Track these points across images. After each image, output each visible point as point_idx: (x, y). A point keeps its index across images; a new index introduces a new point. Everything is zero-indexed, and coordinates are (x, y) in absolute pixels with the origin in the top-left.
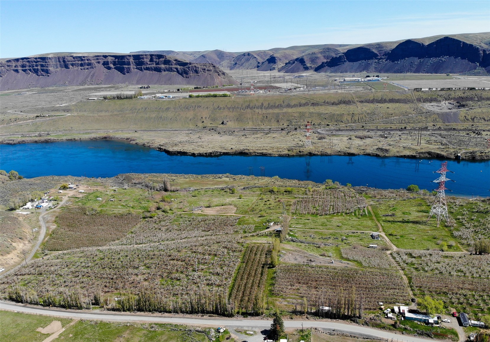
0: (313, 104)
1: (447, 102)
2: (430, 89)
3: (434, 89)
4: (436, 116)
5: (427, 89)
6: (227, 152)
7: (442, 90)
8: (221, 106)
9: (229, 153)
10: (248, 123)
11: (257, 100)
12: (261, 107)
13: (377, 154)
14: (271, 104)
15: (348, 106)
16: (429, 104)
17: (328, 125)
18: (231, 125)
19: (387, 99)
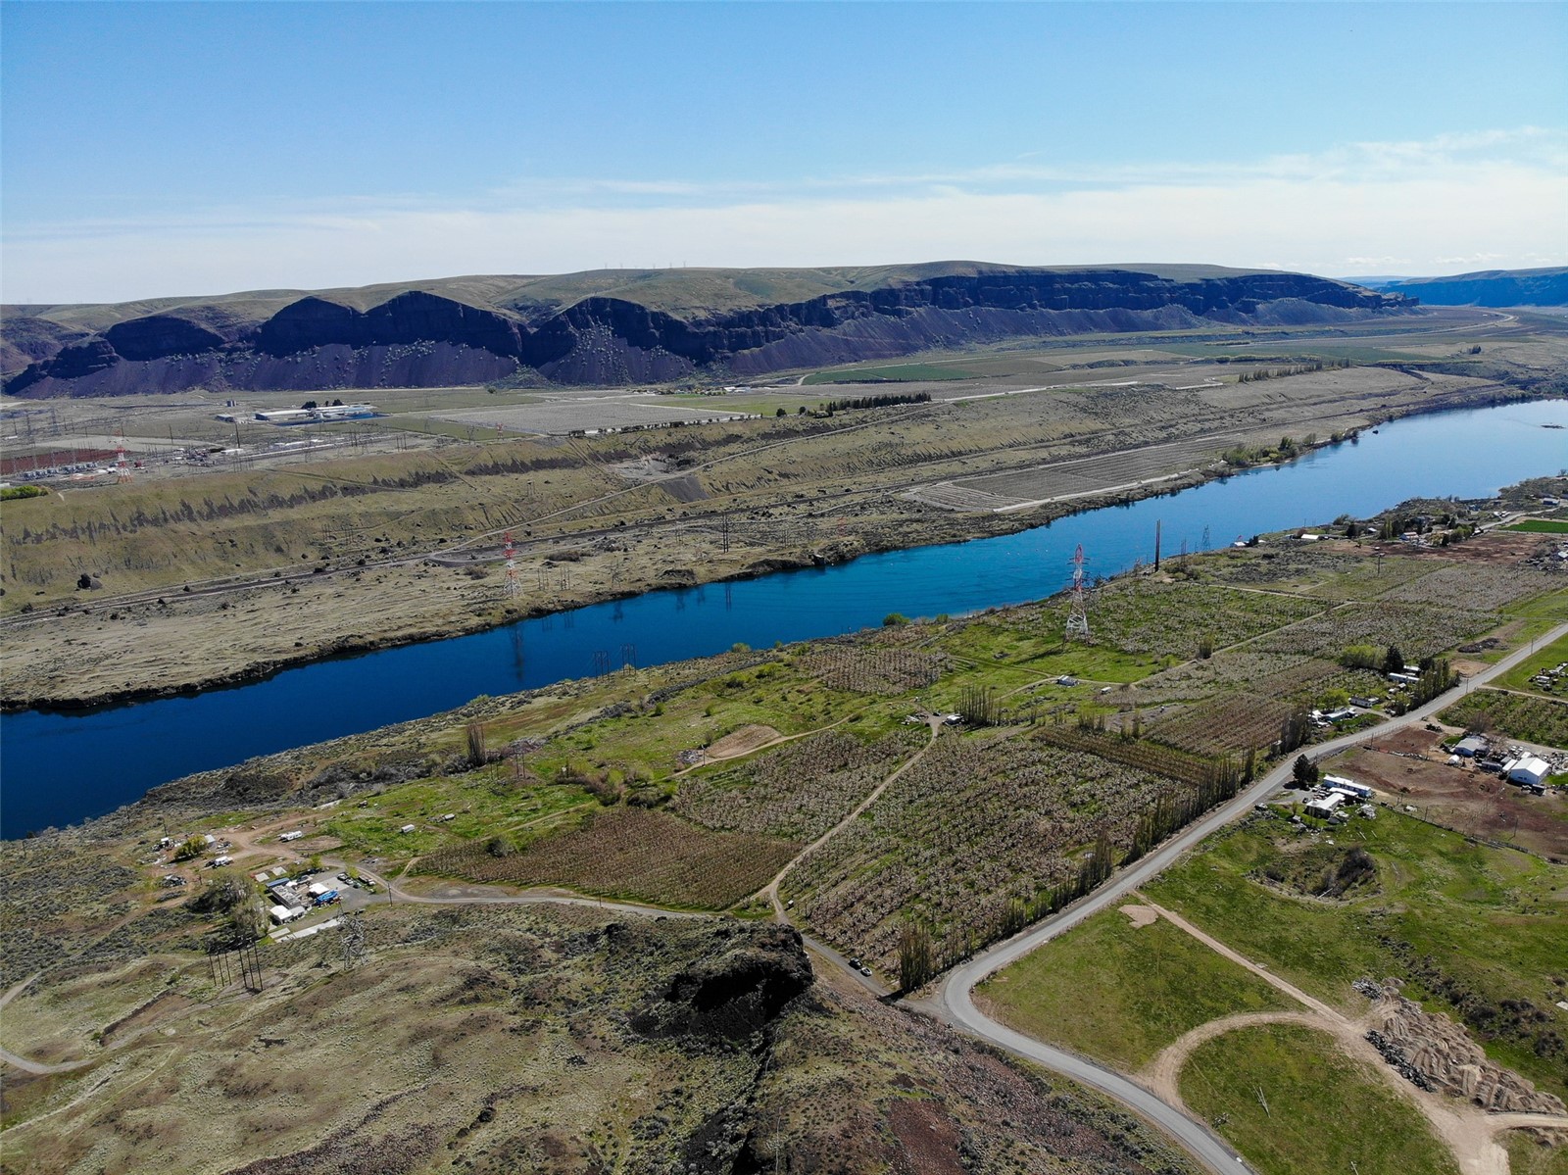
0: (346, 490)
1: (649, 457)
2: (601, 431)
3: (609, 430)
4: (660, 491)
5: (596, 432)
6: (295, 659)
7: (625, 430)
8: (34, 530)
9: (303, 658)
10: (179, 569)
11: (159, 496)
12: (187, 512)
13: (680, 584)
14: (216, 504)
15: (447, 488)
16: (619, 465)
17: (442, 541)
18: (116, 585)
19: (527, 462)
